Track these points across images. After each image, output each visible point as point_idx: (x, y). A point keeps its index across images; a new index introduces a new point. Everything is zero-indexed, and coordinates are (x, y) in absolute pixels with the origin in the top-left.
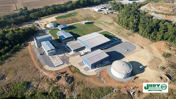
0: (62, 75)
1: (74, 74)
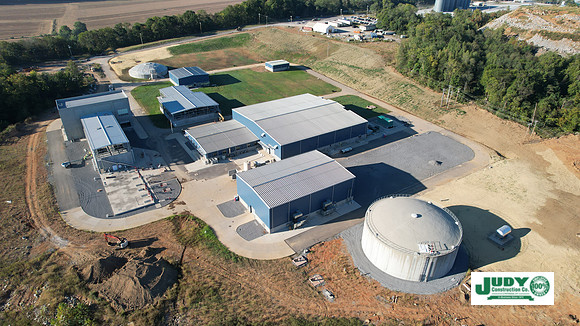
0: (133, 251)
1: (189, 250)
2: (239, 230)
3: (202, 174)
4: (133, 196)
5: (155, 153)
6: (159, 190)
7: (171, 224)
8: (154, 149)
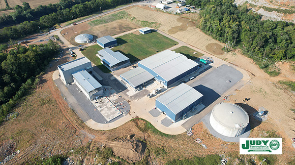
1: (146, 134)
2: (162, 122)
3: (136, 96)
4: (112, 111)
5: (110, 87)
6: (121, 107)
7: (133, 123)
8: (108, 85)
